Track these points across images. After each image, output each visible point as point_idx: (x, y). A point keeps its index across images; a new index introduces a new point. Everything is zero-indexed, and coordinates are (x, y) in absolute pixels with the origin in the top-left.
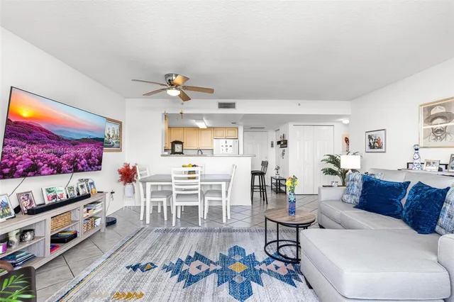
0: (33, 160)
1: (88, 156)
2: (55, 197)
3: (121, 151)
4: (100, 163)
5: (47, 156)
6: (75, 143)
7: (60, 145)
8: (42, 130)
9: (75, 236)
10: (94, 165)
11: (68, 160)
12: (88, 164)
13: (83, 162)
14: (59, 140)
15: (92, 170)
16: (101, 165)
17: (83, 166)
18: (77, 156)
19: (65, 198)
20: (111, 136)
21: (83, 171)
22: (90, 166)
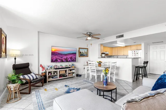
0: (56, 59)
1: (71, 58)
2: (62, 67)
3: (88, 57)
5: (59, 58)
6: (66, 55)
7: (62, 55)
8: (57, 53)
9: (67, 76)
10: (74, 60)
11: (64, 59)
12: (71, 60)
13: (69, 59)
14: (61, 54)
15: (73, 62)
16: (76, 60)
17: (69, 60)
18: (67, 58)
19: (65, 67)
20: (84, 53)
21: (70, 62)
22: (72, 60)
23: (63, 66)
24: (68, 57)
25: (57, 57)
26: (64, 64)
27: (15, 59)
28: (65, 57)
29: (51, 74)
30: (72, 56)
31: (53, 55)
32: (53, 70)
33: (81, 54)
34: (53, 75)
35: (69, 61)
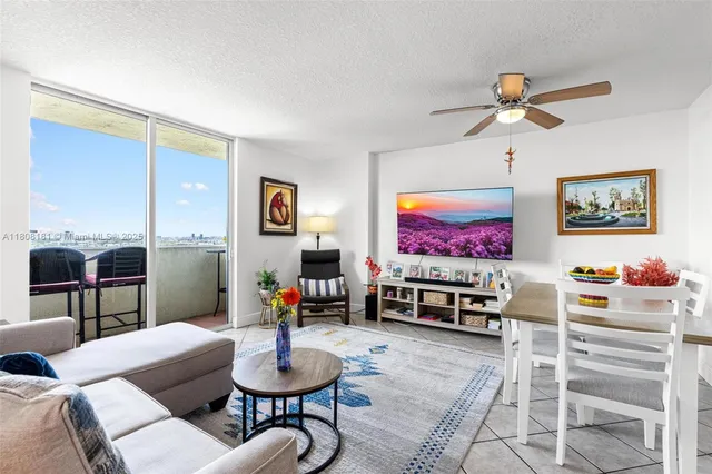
0: (420, 244)
1: (487, 242)
2: (439, 276)
4: (509, 251)
5: (433, 241)
6: (463, 227)
7: (445, 229)
8: (424, 217)
9: (449, 320)
10: (499, 253)
11: (457, 246)
12: (488, 250)
13: (479, 249)
14: (443, 225)
15: (497, 259)
16: (511, 253)
17: (479, 253)
18: (468, 241)
21: (480, 258)
22: (492, 254)
23: (443, 274)
24: (473, 236)
25: (426, 238)
26: (449, 267)
27: (318, 238)
28: (462, 238)
29: (395, 296)
30: (490, 231)
31: (409, 227)
32: (400, 284)
33: (574, 214)
34: (398, 299)
35: (476, 255)
